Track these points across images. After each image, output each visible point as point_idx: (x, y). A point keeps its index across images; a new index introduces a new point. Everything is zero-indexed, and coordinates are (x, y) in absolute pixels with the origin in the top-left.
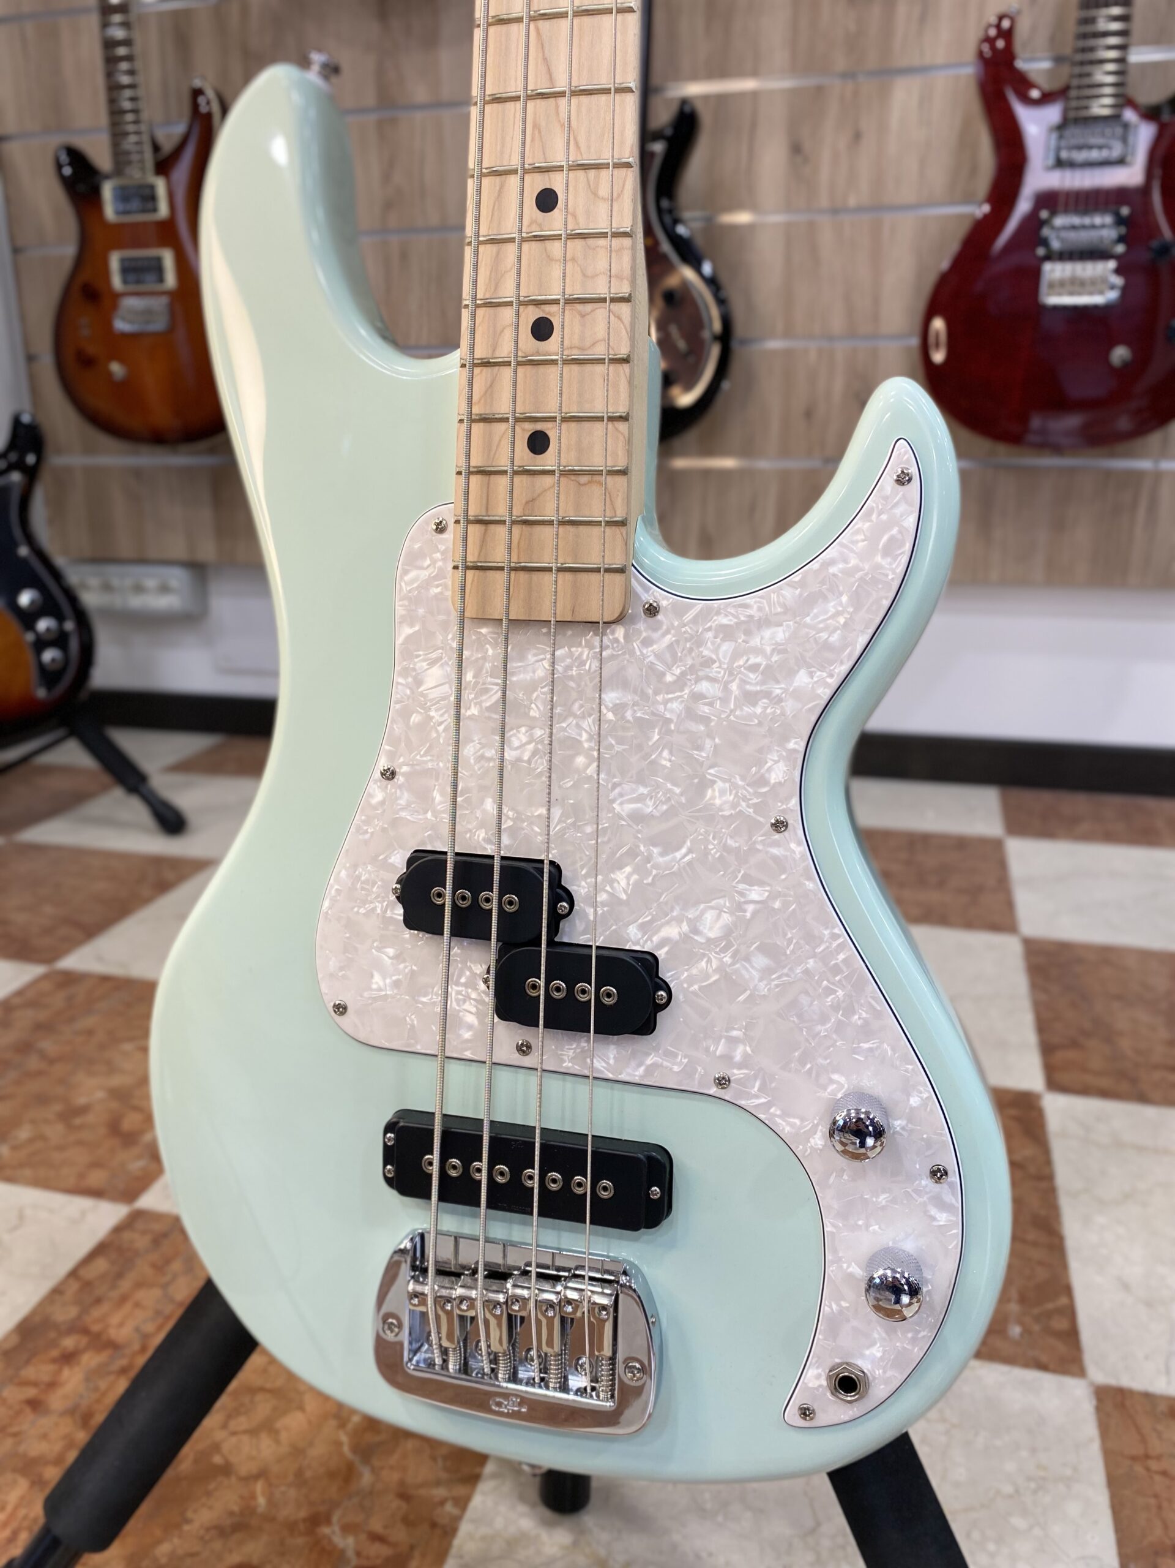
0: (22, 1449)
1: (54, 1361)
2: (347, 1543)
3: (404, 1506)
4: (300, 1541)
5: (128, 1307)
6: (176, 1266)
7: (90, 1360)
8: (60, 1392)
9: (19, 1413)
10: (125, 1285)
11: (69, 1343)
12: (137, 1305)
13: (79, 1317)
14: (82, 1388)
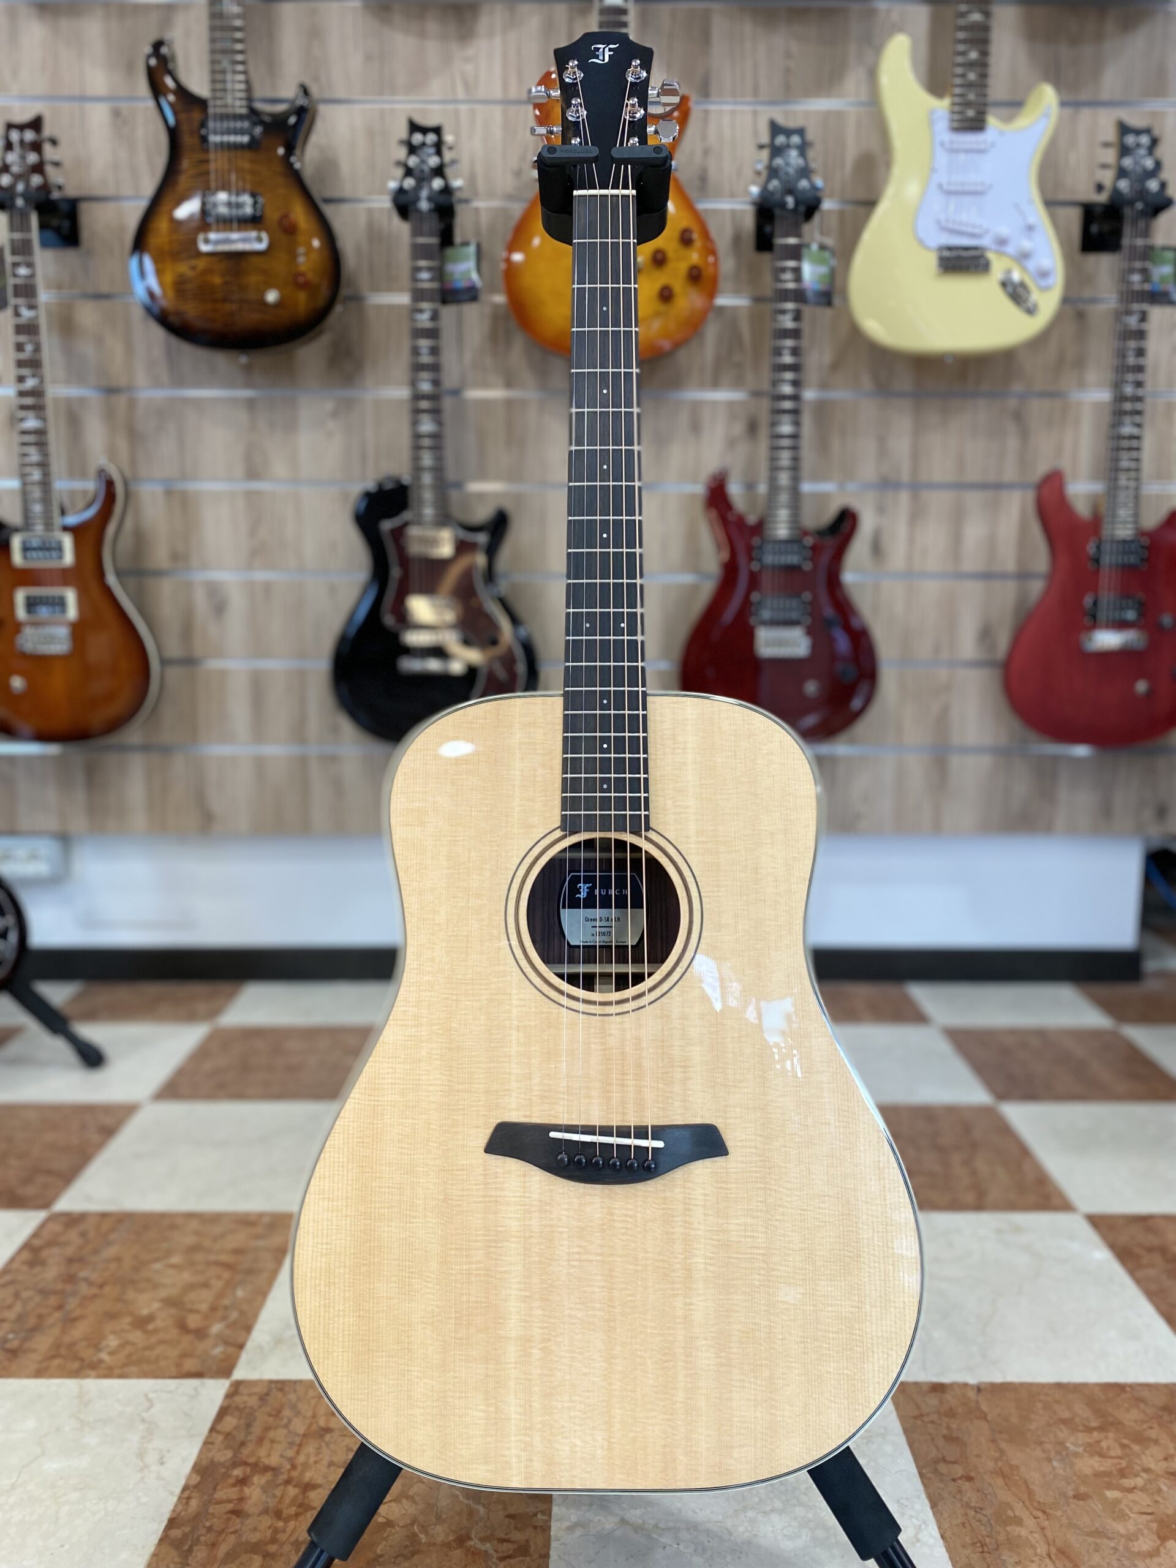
0: (244, 1539)
1: (234, 1485)
2: (488, 1546)
3: (512, 1521)
4: (458, 1553)
5: (266, 1443)
6: (287, 1413)
7: (258, 1480)
8: (249, 1502)
9: (228, 1519)
10: (257, 1429)
11: (238, 1472)
12: (273, 1441)
13: (235, 1456)
14: (264, 1497)
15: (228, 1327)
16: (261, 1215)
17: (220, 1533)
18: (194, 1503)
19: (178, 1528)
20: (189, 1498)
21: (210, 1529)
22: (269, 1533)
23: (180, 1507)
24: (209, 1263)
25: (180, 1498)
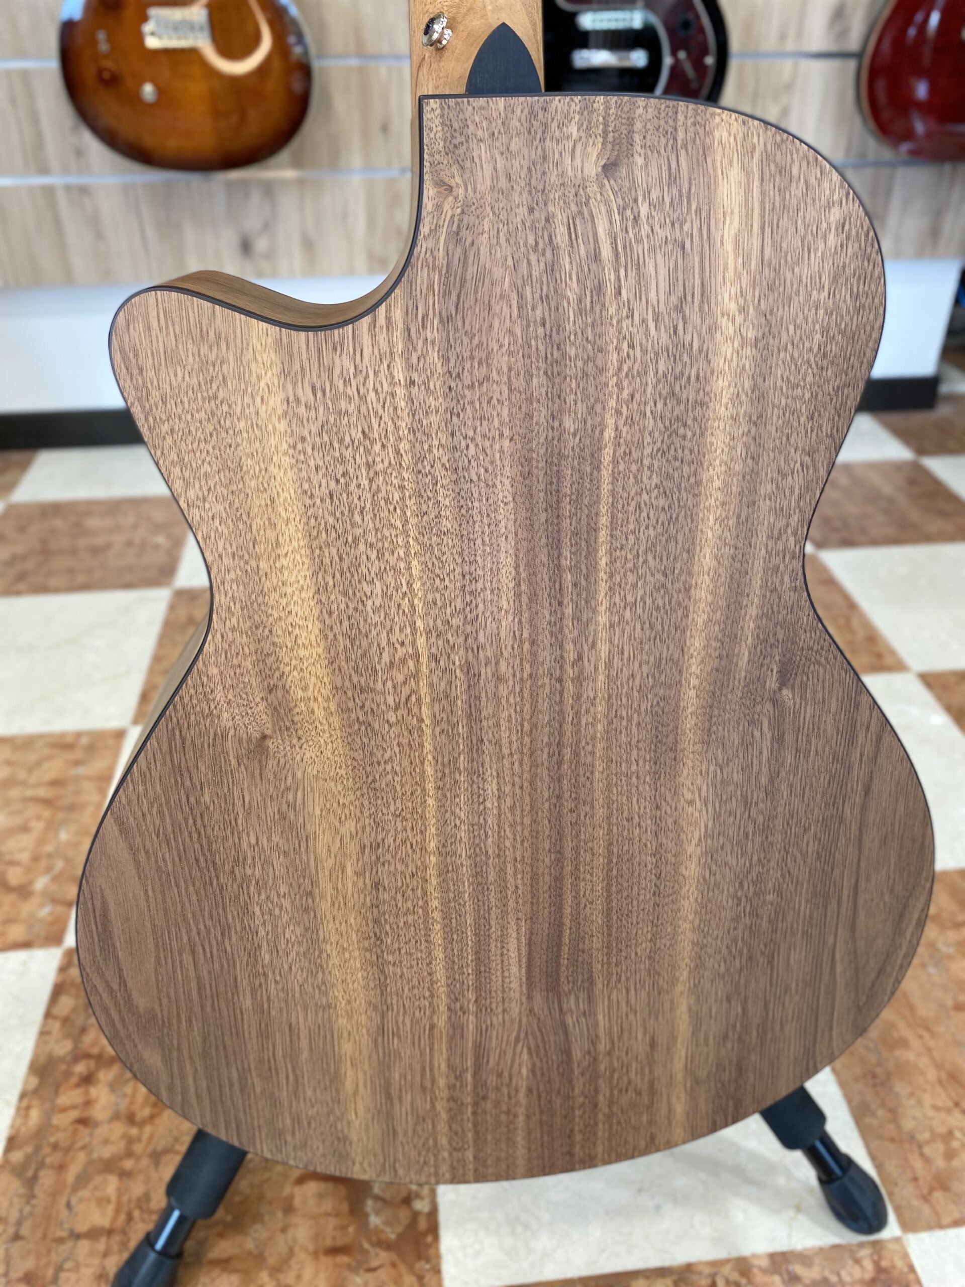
0: (95, 1156)
1: (78, 1085)
7: (106, 1076)
8: (98, 1106)
9: (75, 1132)
11: (80, 1068)
13: (76, 1047)
14: (113, 1098)
15: (54, 879)
16: (79, 735)
17: (68, 1149)
18: (35, 1114)
19: (20, 1147)
20: (28, 1108)
21: (55, 1147)
22: (122, 1145)
23: (19, 1121)
24: (27, 800)
25: (18, 1109)
